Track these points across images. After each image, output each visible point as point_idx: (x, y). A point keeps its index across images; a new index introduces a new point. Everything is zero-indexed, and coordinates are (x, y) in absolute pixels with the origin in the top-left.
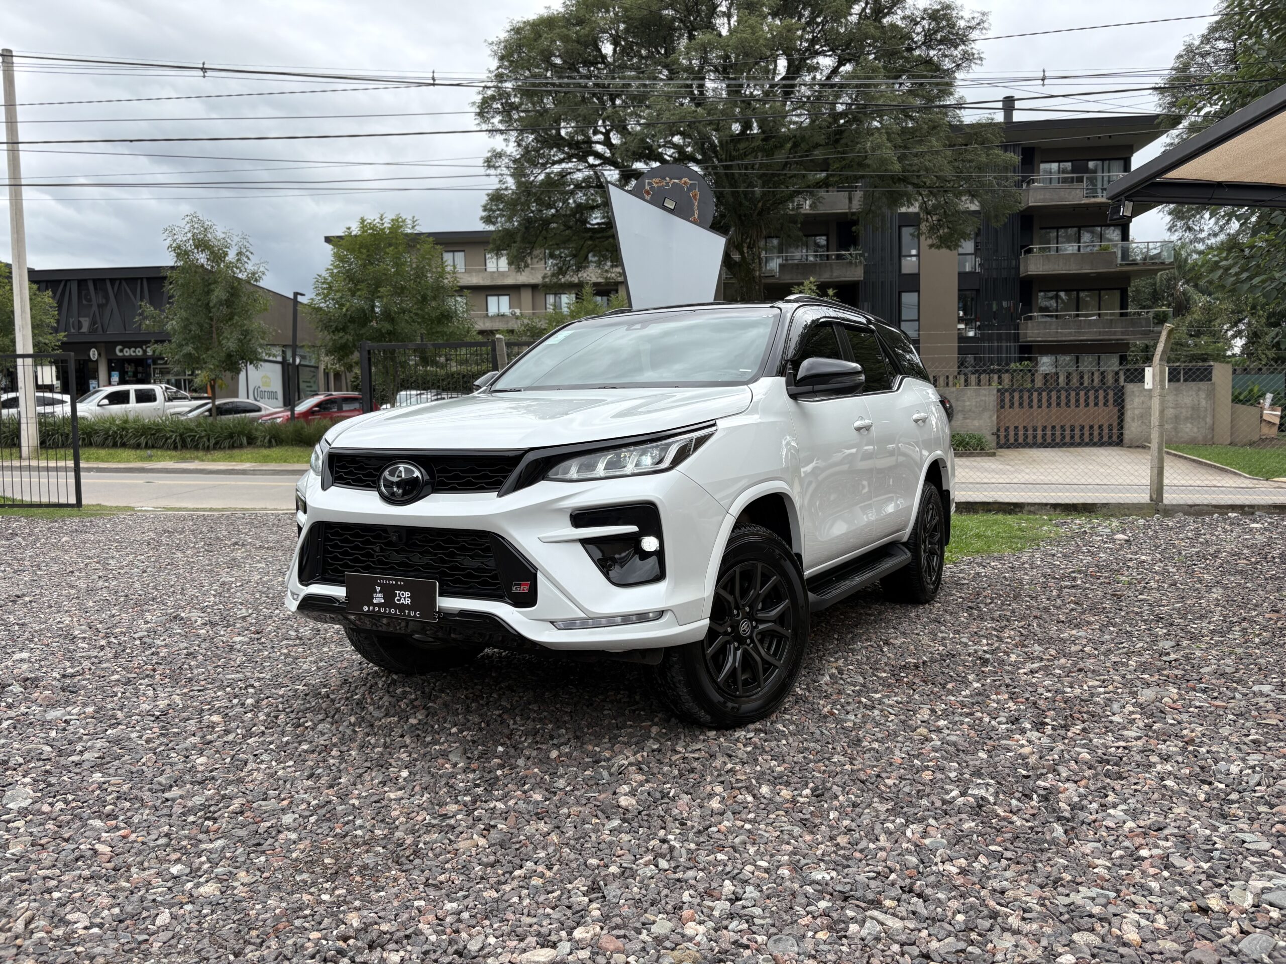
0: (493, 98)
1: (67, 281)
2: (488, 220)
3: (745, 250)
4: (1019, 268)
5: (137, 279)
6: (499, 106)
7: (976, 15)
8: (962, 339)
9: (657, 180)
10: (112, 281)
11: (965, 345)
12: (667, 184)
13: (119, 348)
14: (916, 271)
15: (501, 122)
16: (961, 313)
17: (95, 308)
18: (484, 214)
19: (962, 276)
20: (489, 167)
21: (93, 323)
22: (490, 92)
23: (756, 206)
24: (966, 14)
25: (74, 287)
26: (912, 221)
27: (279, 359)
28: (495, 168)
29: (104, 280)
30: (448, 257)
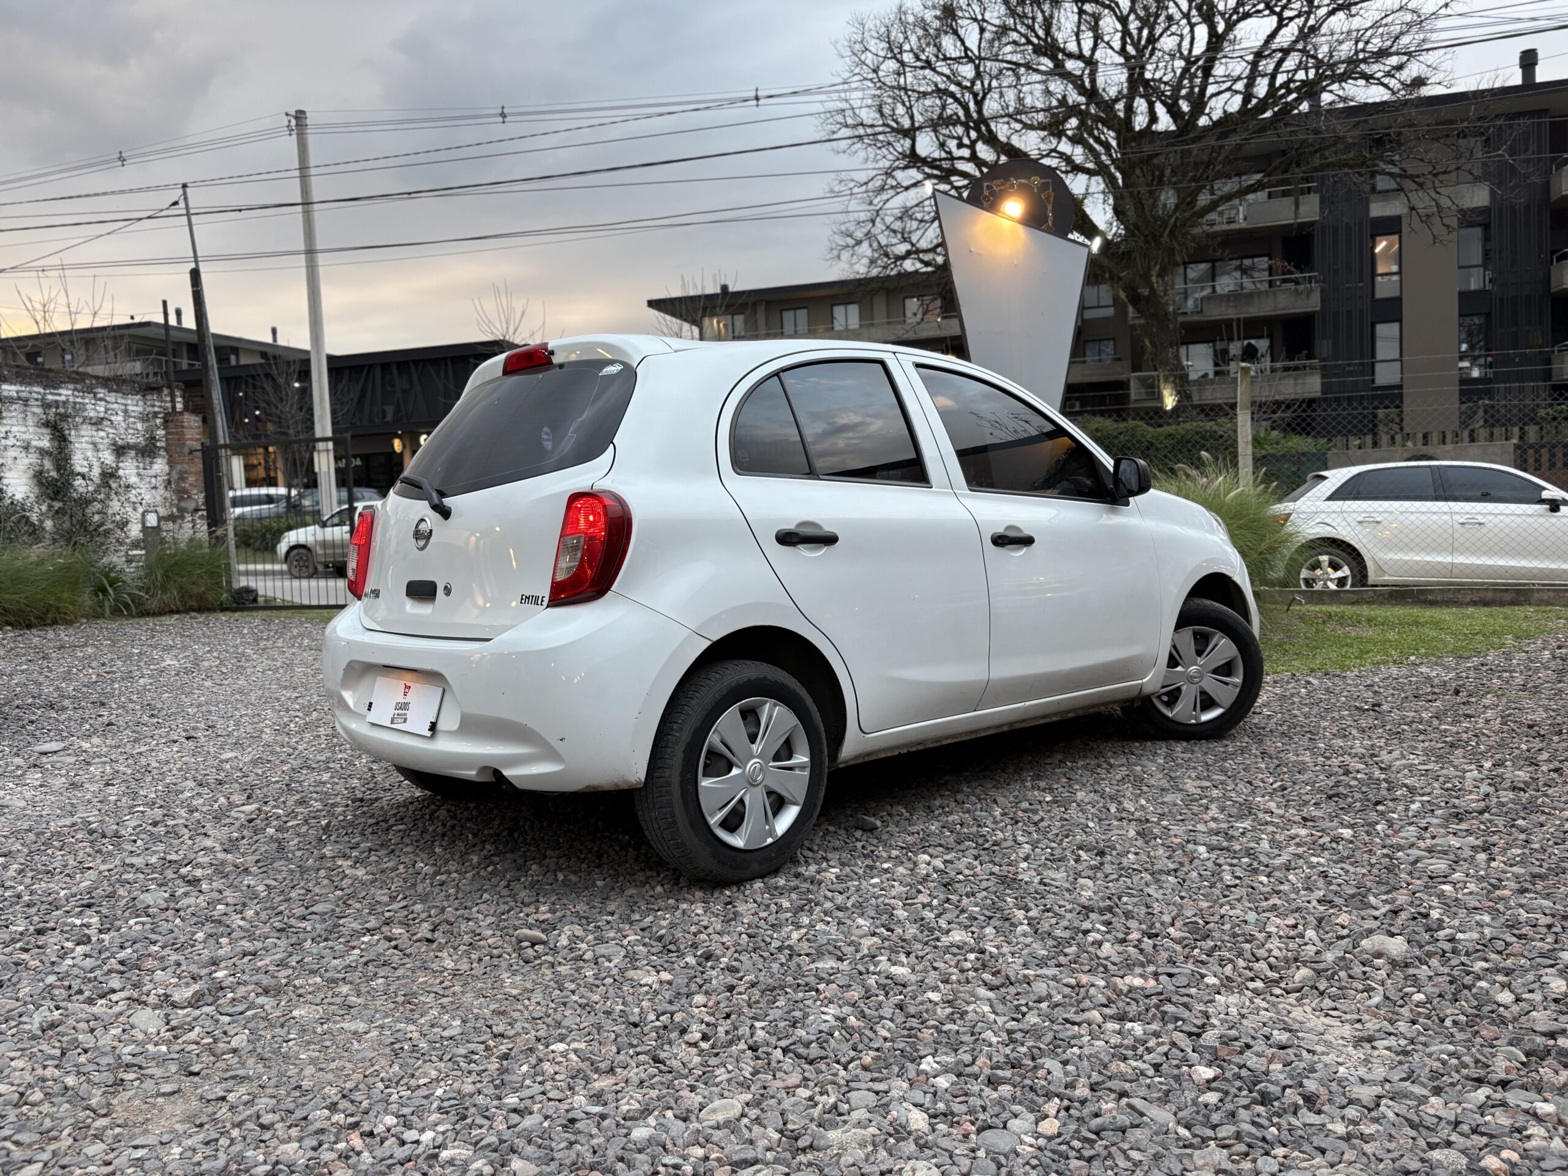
1: (370, 366)
3: (1154, 279)
4: (1548, 281)
5: (440, 359)
8: (1466, 381)
10: (416, 363)
11: (1469, 389)
14: (1396, 294)
16: (1464, 347)
17: (399, 394)
19: (1465, 297)
21: (398, 410)
23: (1167, 223)
25: (378, 373)
26: (1390, 226)
29: (406, 363)
30: (788, 317)
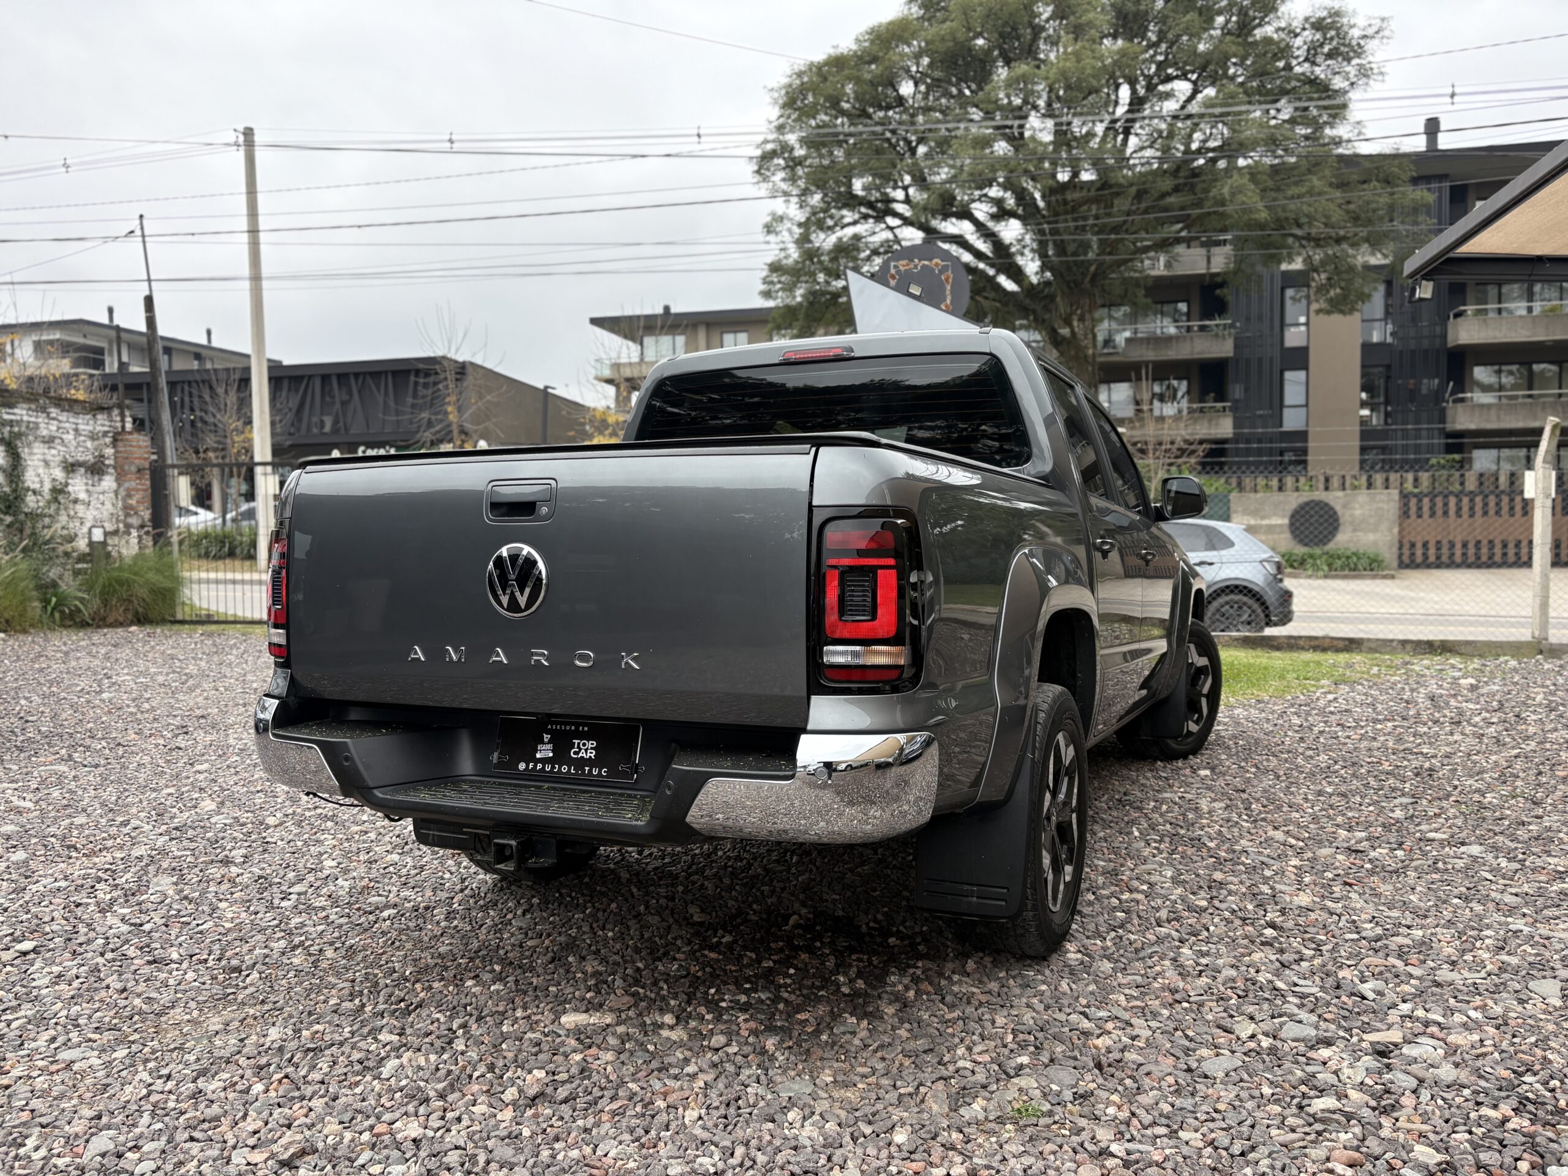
0: (773, 154)
1: (310, 377)
2: (767, 294)
3: (1075, 323)
4: (1444, 336)
5: (379, 373)
6: (781, 162)
7: (1373, 22)
8: (1366, 429)
9: (904, 262)
10: (357, 375)
12: (916, 267)
13: (361, 449)
14: (1304, 343)
15: (784, 180)
16: (1365, 396)
17: (338, 405)
19: (1368, 348)
21: (336, 422)
24: (1361, 21)
26: (1297, 280)
29: (348, 375)
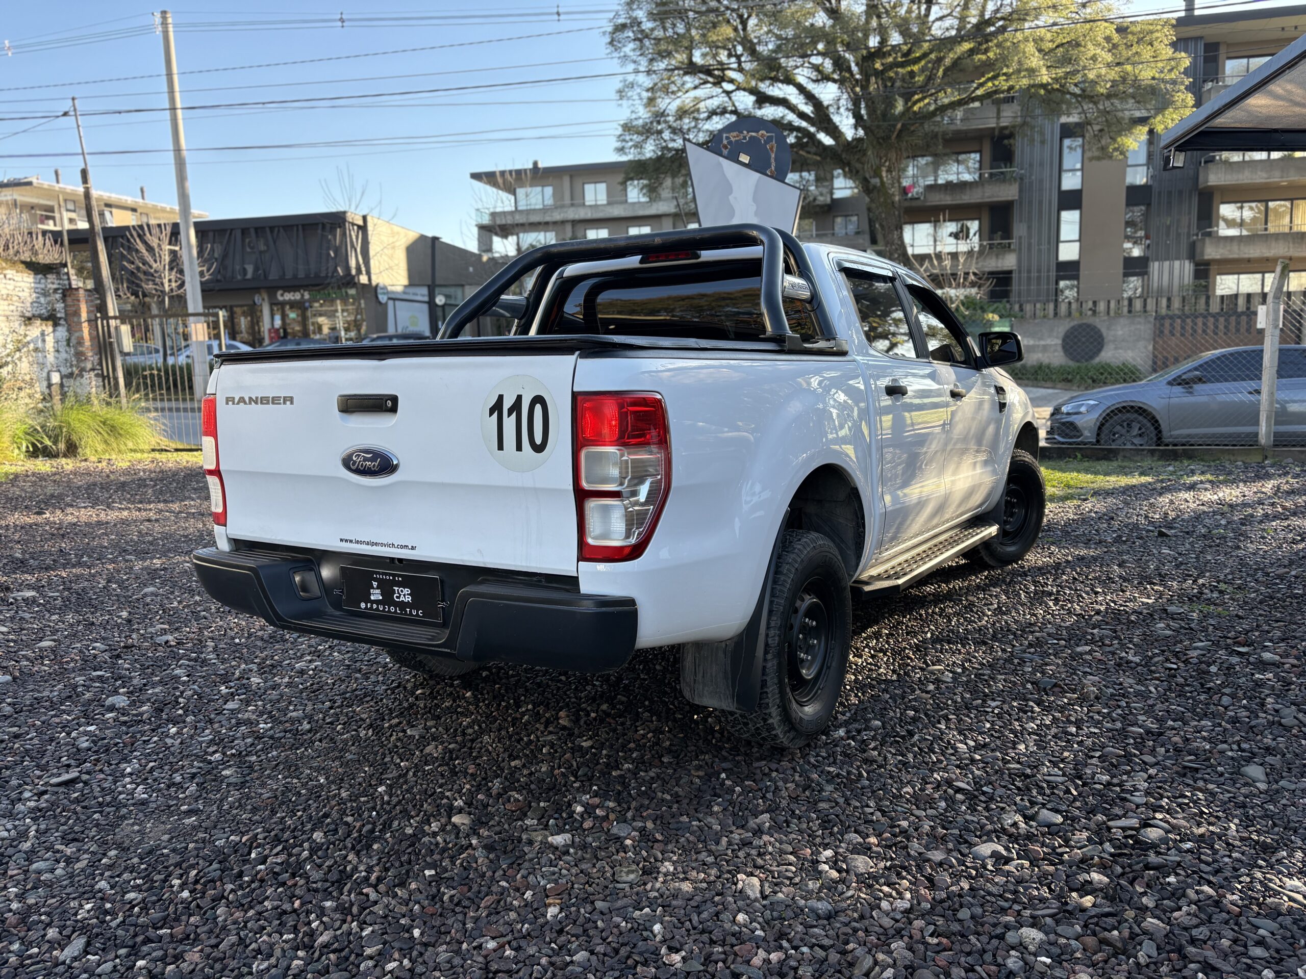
0: (623, 27)
1: (232, 230)
2: (621, 150)
4: (1197, 180)
5: (292, 226)
6: (631, 34)
8: (1128, 259)
9: (735, 134)
10: (272, 229)
12: (745, 138)
13: (280, 292)
14: (1078, 187)
15: (634, 50)
16: (1129, 231)
17: (257, 255)
18: (619, 145)
19: (1131, 190)
20: (621, 98)
21: (256, 269)
22: (621, 21)
25: (238, 234)
26: (1075, 131)
27: (426, 299)
28: (628, 99)
29: (263, 228)
30: (589, 189)
